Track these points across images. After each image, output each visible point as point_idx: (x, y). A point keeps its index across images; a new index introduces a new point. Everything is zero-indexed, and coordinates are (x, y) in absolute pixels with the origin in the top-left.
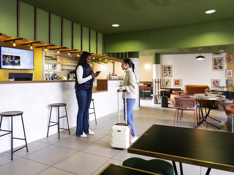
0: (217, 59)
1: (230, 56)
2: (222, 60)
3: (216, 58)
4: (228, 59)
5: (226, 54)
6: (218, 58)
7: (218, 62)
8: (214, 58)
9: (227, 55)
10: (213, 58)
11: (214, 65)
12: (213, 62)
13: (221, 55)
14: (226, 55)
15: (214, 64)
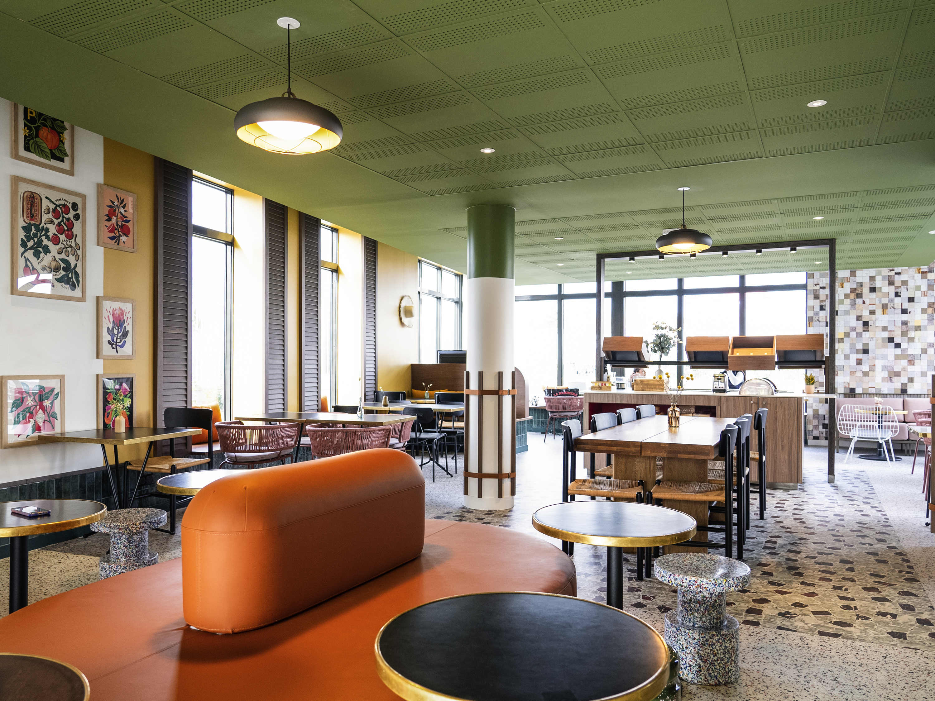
0: (46, 203)
1: (122, 195)
2: (77, 217)
3: (42, 192)
4: (114, 219)
5: (101, 180)
6: (54, 196)
7: (53, 230)
8: (23, 188)
9: (105, 184)
10: (16, 180)
11: (24, 244)
12: (13, 221)
13: (71, 173)
14: (99, 185)
15: (22, 234)
